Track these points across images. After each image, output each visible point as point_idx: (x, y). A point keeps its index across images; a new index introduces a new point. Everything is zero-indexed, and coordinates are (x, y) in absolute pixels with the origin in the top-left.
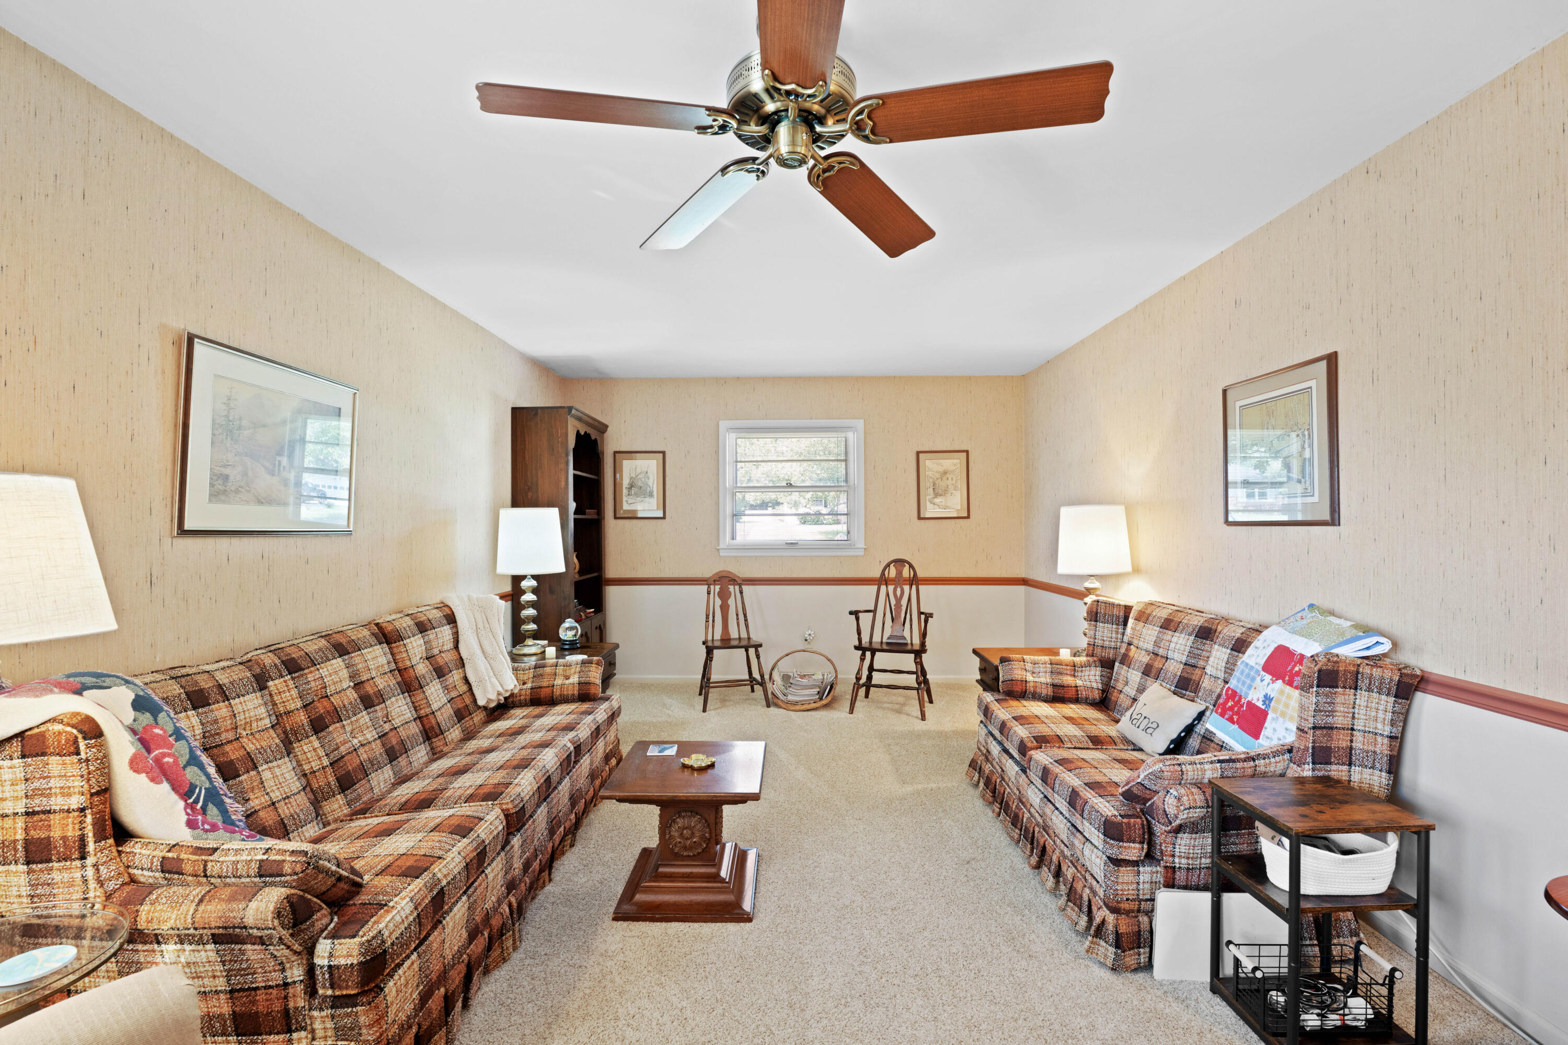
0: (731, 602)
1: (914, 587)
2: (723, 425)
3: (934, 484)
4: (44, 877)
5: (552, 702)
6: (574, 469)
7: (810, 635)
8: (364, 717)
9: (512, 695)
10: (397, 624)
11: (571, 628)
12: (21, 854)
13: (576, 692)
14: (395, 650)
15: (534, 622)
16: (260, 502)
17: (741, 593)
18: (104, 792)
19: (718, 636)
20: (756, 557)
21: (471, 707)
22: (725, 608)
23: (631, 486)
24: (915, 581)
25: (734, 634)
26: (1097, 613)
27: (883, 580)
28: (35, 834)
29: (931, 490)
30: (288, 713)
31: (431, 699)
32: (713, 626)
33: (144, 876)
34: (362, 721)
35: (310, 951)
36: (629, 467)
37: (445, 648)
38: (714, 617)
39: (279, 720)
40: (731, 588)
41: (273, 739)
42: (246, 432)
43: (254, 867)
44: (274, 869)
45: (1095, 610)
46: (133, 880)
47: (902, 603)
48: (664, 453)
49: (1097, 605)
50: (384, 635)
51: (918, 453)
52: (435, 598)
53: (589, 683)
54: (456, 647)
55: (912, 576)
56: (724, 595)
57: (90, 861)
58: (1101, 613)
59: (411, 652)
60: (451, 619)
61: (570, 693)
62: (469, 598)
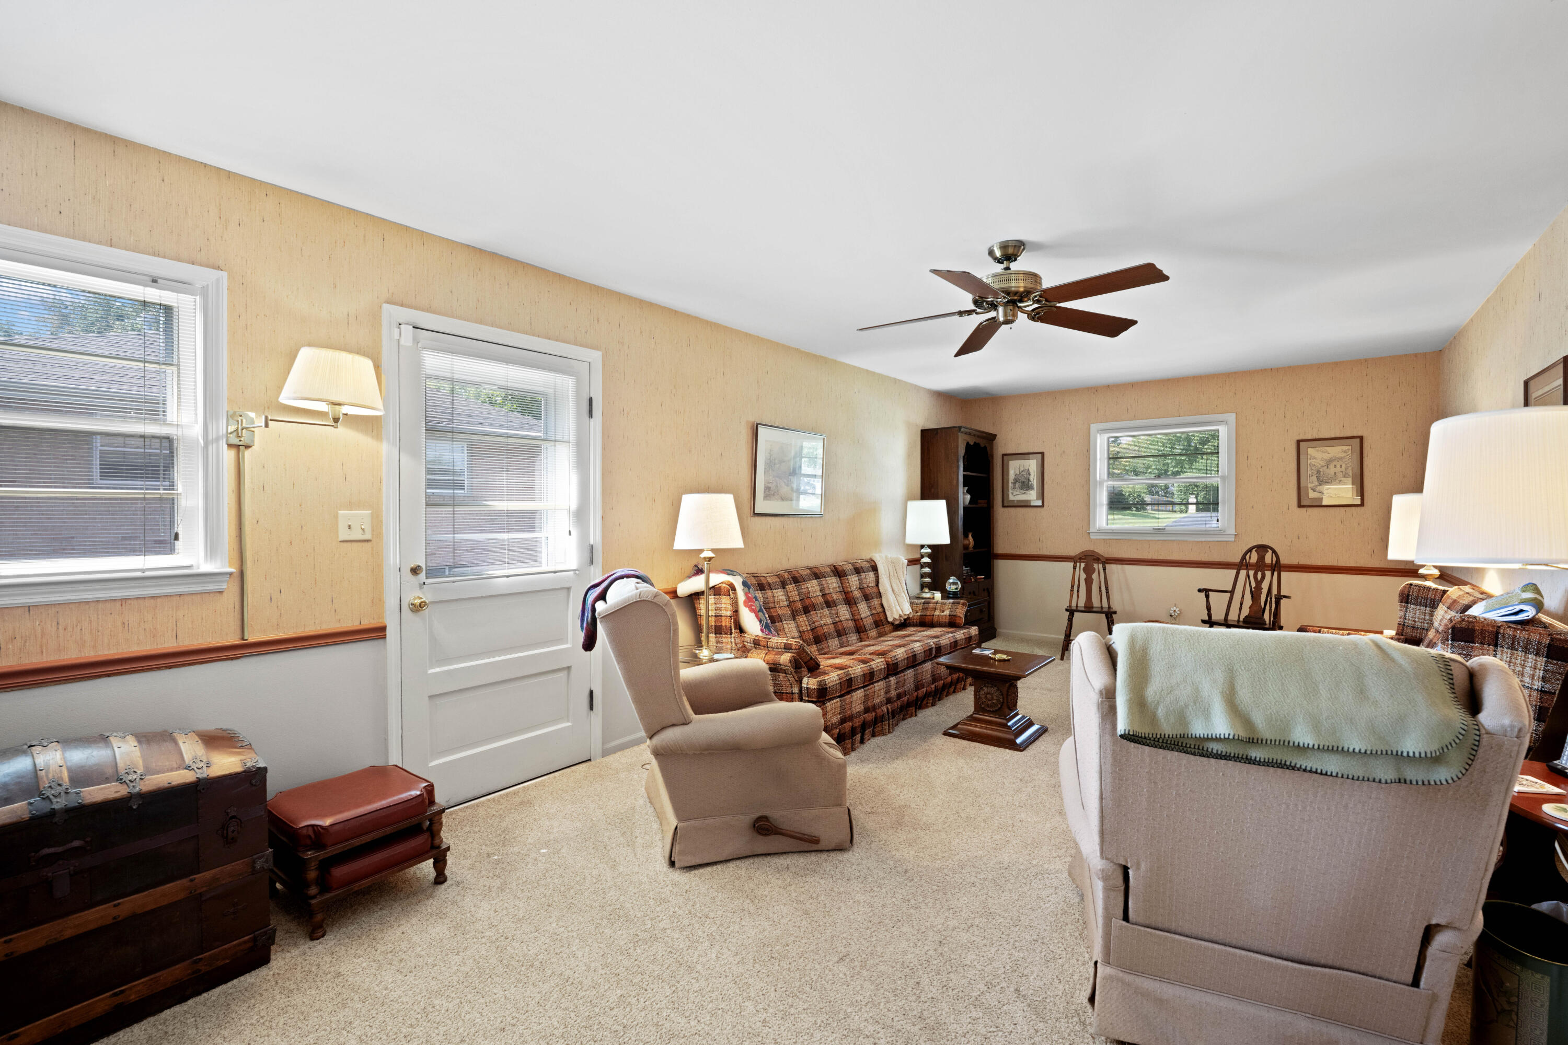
0: (1095, 576)
1: (1276, 573)
2: (1094, 427)
3: (1318, 472)
4: (720, 639)
5: (931, 625)
6: (964, 470)
7: (1175, 611)
8: (826, 611)
9: (908, 618)
10: (844, 567)
11: (954, 584)
12: (713, 630)
13: (947, 621)
14: (843, 581)
15: (930, 578)
16: (782, 500)
17: (1104, 569)
18: (736, 612)
19: (1082, 603)
20: (1124, 540)
21: (884, 621)
22: (1089, 582)
23: (1016, 481)
24: (1277, 567)
25: (1096, 603)
26: (1408, 595)
27: (1242, 565)
28: (718, 624)
29: (1314, 478)
30: (794, 602)
31: (861, 611)
32: (1078, 596)
33: (748, 645)
34: (825, 613)
35: (801, 682)
36: (1014, 467)
37: (871, 585)
38: (1078, 588)
39: (791, 604)
40: (1096, 566)
41: (787, 611)
42: (777, 466)
43: (783, 645)
44: (789, 647)
45: (1406, 593)
46: (744, 646)
47: (1263, 586)
48: (1042, 454)
49: (1410, 588)
50: (837, 572)
51: (1299, 442)
52: (867, 556)
53: (955, 616)
54: (877, 585)
55: (1274, 562)
56: (1089, 571)
57: (733, 636)
58: (1413, 595)
59: (851, 583)
60: (875, 568)
61: (944, 620)
62: (886, 557)
